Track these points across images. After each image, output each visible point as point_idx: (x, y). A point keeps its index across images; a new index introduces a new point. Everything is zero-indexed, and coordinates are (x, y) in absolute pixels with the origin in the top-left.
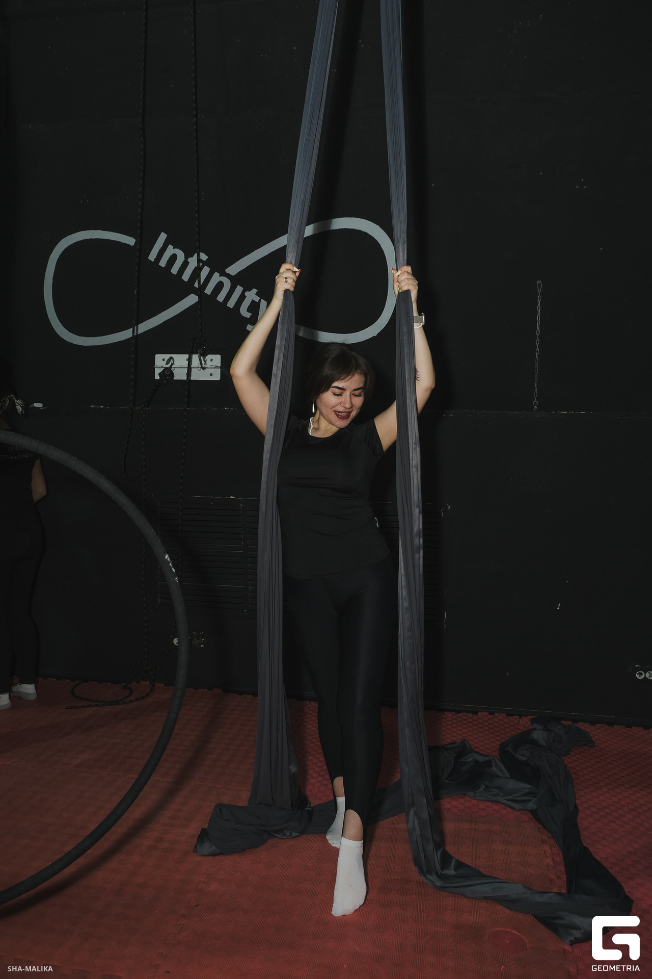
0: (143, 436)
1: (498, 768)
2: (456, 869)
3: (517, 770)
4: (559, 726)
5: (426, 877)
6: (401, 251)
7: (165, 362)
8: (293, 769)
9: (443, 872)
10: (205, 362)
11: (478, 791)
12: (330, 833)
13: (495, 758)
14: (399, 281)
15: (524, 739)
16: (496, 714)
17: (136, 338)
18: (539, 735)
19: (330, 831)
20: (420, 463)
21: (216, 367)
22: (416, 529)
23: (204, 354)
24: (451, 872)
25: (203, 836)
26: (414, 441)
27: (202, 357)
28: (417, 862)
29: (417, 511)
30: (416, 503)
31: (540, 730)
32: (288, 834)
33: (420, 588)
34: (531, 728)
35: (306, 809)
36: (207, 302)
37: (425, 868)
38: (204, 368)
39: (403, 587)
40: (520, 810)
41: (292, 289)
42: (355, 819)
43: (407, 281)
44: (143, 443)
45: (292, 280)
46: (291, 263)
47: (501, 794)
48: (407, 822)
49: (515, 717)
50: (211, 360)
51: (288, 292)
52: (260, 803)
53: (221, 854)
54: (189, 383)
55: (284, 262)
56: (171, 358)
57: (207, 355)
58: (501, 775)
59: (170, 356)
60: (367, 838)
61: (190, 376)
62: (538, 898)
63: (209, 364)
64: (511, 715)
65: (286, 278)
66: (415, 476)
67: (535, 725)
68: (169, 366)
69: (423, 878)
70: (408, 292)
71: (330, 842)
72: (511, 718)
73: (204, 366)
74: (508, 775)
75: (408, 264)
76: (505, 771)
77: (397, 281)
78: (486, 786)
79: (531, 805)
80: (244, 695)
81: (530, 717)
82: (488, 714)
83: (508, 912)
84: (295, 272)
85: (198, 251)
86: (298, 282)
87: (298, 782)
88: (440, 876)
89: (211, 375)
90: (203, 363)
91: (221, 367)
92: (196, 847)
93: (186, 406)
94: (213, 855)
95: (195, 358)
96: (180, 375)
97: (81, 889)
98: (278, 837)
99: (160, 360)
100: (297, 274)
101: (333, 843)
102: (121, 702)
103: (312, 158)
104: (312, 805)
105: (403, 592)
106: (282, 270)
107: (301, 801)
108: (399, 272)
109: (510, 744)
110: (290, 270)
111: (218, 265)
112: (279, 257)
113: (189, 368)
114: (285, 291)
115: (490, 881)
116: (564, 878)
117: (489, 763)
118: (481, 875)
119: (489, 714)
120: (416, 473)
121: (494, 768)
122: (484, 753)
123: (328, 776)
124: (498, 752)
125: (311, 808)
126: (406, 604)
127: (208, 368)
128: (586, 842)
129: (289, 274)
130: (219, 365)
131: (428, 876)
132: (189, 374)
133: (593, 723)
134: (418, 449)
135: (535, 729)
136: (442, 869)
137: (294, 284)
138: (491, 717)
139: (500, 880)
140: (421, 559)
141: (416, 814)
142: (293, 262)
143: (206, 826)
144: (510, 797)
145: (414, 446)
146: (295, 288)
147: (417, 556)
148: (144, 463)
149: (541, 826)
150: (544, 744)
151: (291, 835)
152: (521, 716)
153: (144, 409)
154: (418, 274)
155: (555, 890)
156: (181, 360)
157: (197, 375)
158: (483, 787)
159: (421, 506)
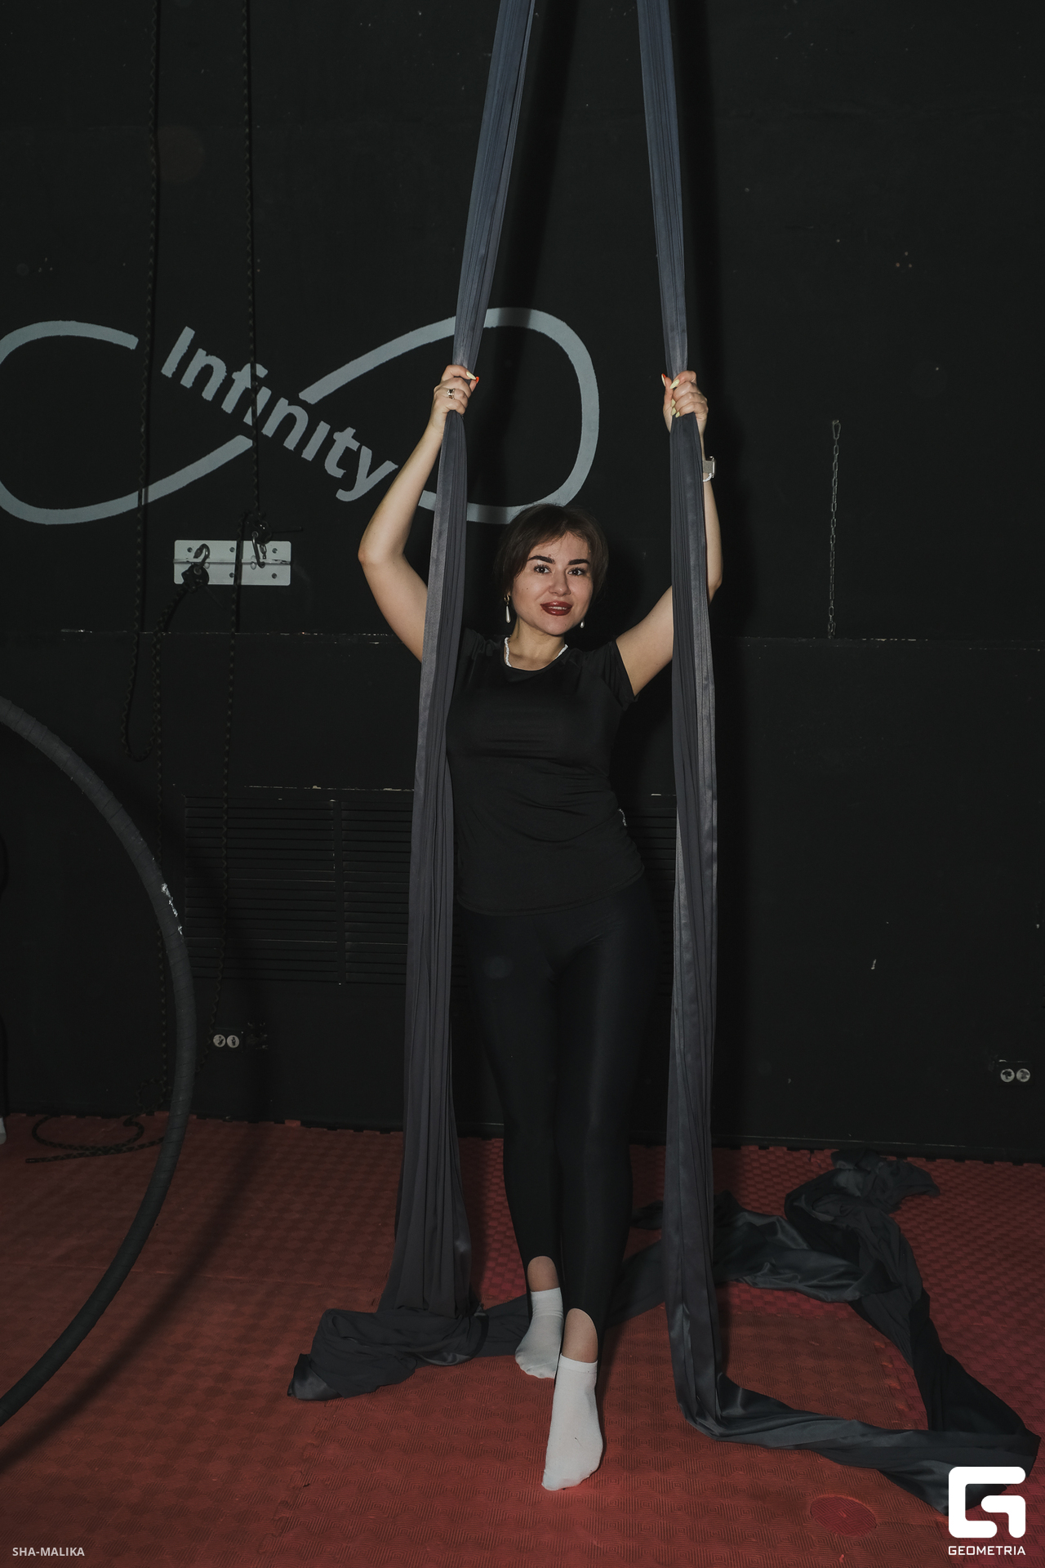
0: (158, 682)
1: (789, 1235)
2: (745, 1406)
3: (819, 1237)
4: (881, 1164)
5: (695, 1422)
6: (678, 345)
7: (192, 554)
8: (463, 1246)
9: (725, 1413)
10: (264, 553)
11: (759, 1274)
12: (519, 1354)
13: (780, 1218)
14: (677, 396)
15: (823, 1186)
16: (771, 1149)
17: (144, 509)
18: (848, 1179)
19: (519, 1351)
20: (714, 712)
21: (284, 563)
22: (706, 826)
23: (262, 540)
24: (737, 1410)
25: (304, 1368)
26: (705, 674)
27: (258, 545)
28: (682, 1395)
29: (709, 794)
30: (708, 782)
31: (850, 1170)
32: (450, 1358)
33: (712, 928)
34: (831, 1168)
35: (476, 1315)
36: (267, 451)
37: (695, 1408)
38: (262, 565)
39: (682, 926)
40: (833, 1302)
41: (461, 411)
42: (583, 1324)
43: (691, 397)
44: (158, 694)
45: (461, 395)
46: (462, 365)
47: (799, 1277)
48: (670, 1327)
49: (803, 1151)
50: (275, 551)
51: (454, 416)
52: (400, 1307)
53: (337, 1396)
54: (238, 592)
55: (450, 363)
56: (204, 546)
57: (267, 542)
58: (793, 1246)
59: (199, 543)
60: (604, 1357)
61: (240, 579)
62: (884, 1441)
63: (270, 557)
64: (797, 1149)
65: (451, 391)
66: (706, 736)
67: (840, 1164)
68: (199, 560)
69: (692, 1424)
70: (691, 417)
71: (522, 1368)
72: (796, 1154)
73: (261, 560)
74: (805, 1246)
75: (689, 369)
76: (800, 1240)
77: (673, 397)
78: (772, 1265)
79: (851, 1294)
80: (338, 1130)
81: (828, 1152)
82: (757, 1148)
83: (839, 1467)
84: (468, 382)
85: (252, 359)
86: (473, 399)
87: (470, 1269)
88: (720, 1421)
89: (274, 576)
90: (261, 555)
91: (291, 564)
92: (292, 1386)
93: (233, 630)
94: (323, 1398)
95: (248, 546)
96: (220, 576)
97: (97, 1469)
98: (432, 1364)
99: (184, 551)
100: (473, 385)
101: (528, 1370)
102: (124, 1148)
103: (499, 184)
104: (485, 1308)
105: (681, 935)
106: (445, 378)
107: (468, 1302)
108: (676, 383)
109: (803, 1197)
110: (460, 377)
111: (287, 385)
112: (439, 355)
113: (239, 565)
114: (448, 413)
115: (804, 1418)
116: (922, 1408)
117: (771, 1229)
118: (784, 1409)
119: (760, 1149)
120: (707, 729)
121: (780, 1236)
122: (760, 1212)
123: (517, 1256)
124: (783, 1209)
125: (484, 1312)
126: (688, 957)
127: (269, 564)
128: (948, 1348)
129: (458, 385)
130: (289, 559)
131: (699, 1420)
132: (237, 575)
133: (931, 1157)
134: (711, 687)
135: (840, 1170)
136: (723, 1408)
137: (464, 402)
138: (763, 1152)
139: (818, 1416)
140: (715, 879)
141: (687, 1316)
142: (465, 365)
143: (307, 1351)
144: (814, 1282)
145: (706, 682)
146: (467, 409)
147: (708, 873)
148: (159, 729)
149: (870, 1327)
150: (858, 1194)
151: (454, 1358)
152: (812, 1151)
153: (159, 635)
154: (707, 386)
155: (909, 1426)
156: (221, 551)
157: (253, 577)
158: (767, 1266)
159: (715, 786)
